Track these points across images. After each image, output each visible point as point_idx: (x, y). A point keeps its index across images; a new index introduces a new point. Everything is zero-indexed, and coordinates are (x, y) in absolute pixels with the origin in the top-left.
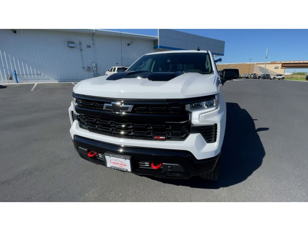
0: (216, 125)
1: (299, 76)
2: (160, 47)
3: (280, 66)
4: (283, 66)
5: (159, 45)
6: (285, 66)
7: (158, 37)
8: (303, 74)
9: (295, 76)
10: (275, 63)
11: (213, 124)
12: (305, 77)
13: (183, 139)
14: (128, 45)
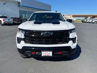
0: (76, 37)
1: (79, 21)
2: (22, 6)
3: (72, 16)
4: (73, 16)
5: (21, 5)
6: (74, 16)
7: (21, 1)
8: (80, 19)
9: (78, 20)
10: (70, 15)
11: (75, 37)
12: (81, 21)
13: (68, 43)
14: (4, 4)
